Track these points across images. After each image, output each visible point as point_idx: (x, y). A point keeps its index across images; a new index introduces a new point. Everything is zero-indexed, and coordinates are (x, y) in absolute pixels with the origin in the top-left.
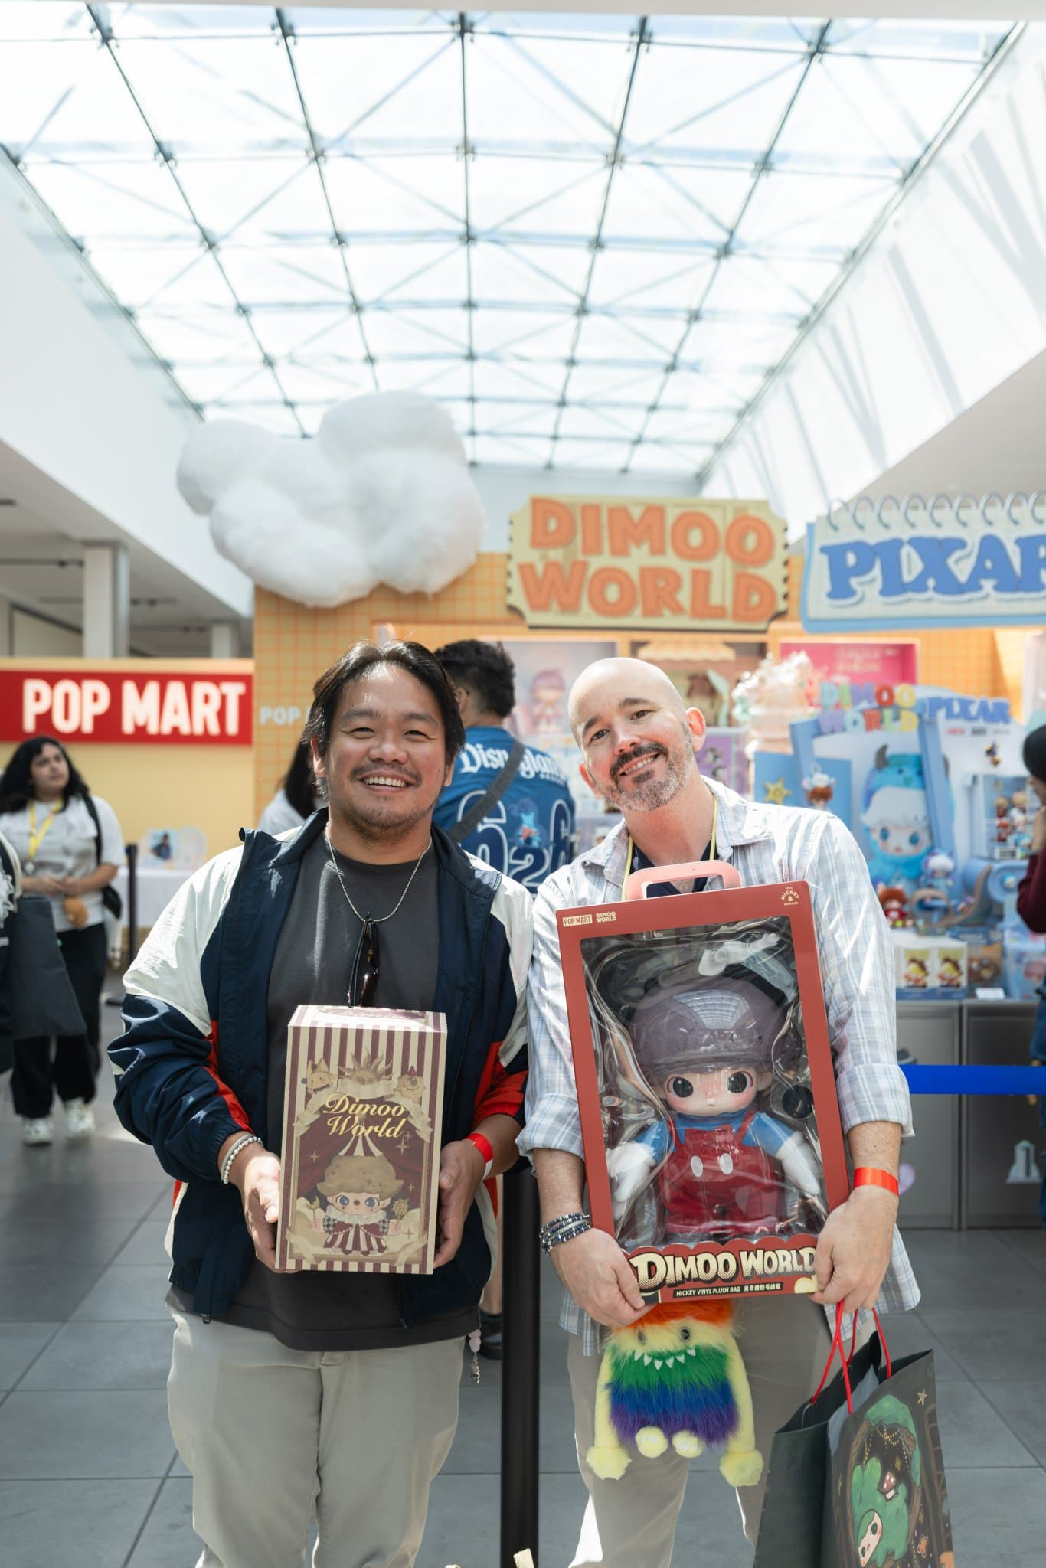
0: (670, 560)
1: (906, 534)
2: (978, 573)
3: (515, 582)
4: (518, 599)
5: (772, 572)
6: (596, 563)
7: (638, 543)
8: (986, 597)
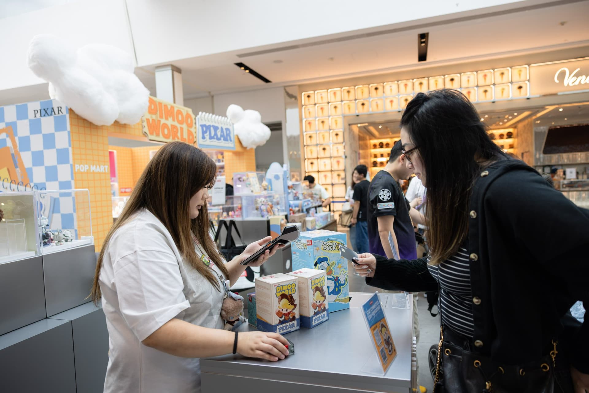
0: (176, 123)
1: (212, 124)
2: (221, 136)
3: (145, 124)
4: (146, 130)
5: (193, 130)
6: (163, 121)
7: (170, 117)
8: (222, 142)
